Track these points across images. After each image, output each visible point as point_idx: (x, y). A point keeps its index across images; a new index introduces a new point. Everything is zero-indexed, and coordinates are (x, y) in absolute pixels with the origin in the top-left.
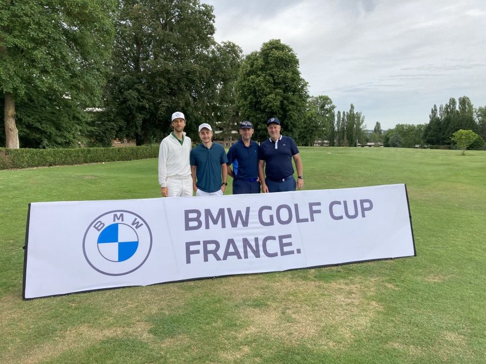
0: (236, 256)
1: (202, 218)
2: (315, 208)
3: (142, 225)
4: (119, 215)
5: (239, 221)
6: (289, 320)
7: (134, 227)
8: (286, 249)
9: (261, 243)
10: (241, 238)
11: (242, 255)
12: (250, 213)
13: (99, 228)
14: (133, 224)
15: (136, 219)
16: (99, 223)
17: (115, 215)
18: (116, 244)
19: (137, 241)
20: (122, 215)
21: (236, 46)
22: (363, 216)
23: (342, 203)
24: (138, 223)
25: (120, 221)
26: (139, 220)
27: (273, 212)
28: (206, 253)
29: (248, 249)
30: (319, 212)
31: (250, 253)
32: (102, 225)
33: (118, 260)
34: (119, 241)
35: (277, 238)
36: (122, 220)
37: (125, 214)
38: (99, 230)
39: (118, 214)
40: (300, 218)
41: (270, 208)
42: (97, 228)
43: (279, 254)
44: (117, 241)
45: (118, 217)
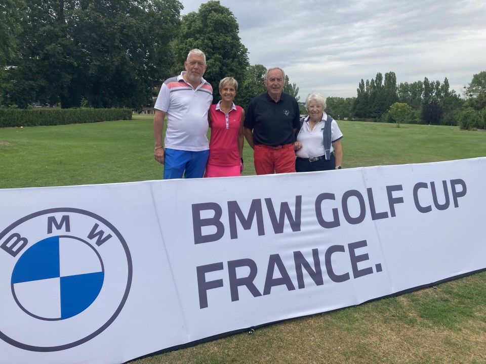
0: (284, 286)
1: (225, 219)
2: (396, 194)
3: (109, 236)
4: (61, 218)
5: (287, 221)
7: (93, 242)
8: (361, 266)
9: (322, 258)
10: (291, 252)
11: (295, 283)
12: (303, 207)
13: (15, 249)
14: (91, 236)
15: (96, 226)
16: (15, 239)
18: (57, 281)
19: (101, 270)
20: (66, 219)
22: (456, 205)
23: (429, 186)
24: (101, 233)
25: (63, 231)
26: (102, 227)
27: (337, 203)
28: (235, 283)
29: (304, 271)
30: (400, 200)
31: (308, 280)
32: (21, 242)
33: (60, 317)
35: (346, 248)
36: (68, 229)
37: (72, 215)
38: (14, 254)
39: (59, 216)
40: (377, 212)
41: (331, 196)
42: (9, 251)
43: (351, 275)
45: (59, 223)
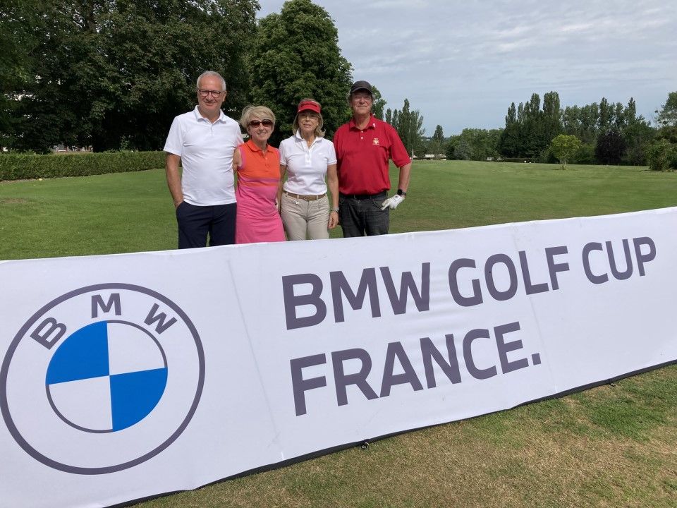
1: (327, 296)
2: (558, 259)
4: (108, 297)
5: (410, 297)
8: (512, 356)
9: (459, 347)
10: (416, 339)
11: (423, 380)
12: (432, 278)
13: (49, 339)
14: (149, 320)
15: (156, 307)
16: (50, 325)
17: (97, 300)
18: (105, 380)
19: (163, 367)
20: (115, 298)
22: (642, 273)
23: (604, 246)
24: (163, 316)
25: (111, 315)
26: (163, 308)
27: (479, 273)
28: (342, 381)
29: (435, 364)
30: (565, 267)
31: (440, 375)
32: (58, 330)
34: (113, 372)
35: (492, 333)
37: (123, 293)
38: (49, 346)
39: (106, 295)
40: (534, 282)
41: (470, 263)
42: (42, 341)
43: (499, 369)
45: (106, 303)
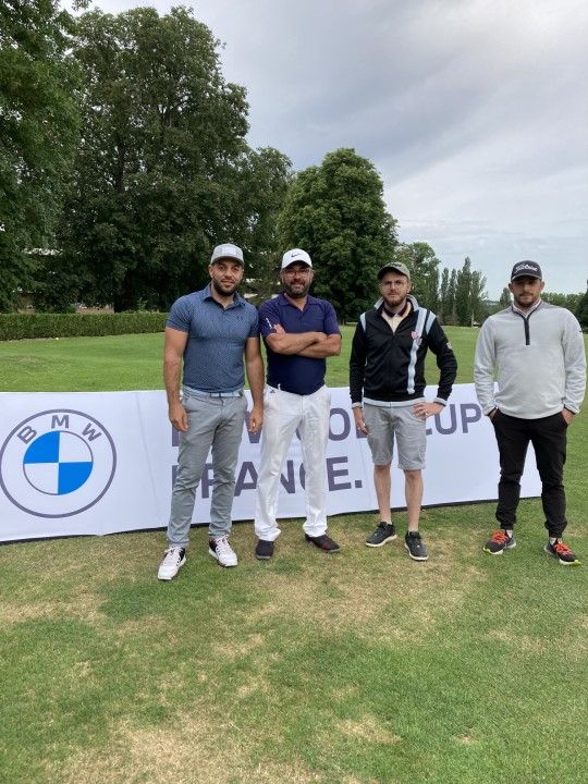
0: (252, 491)
3: (100, 434)
4: (62, 417)
6: (333, 593)
7: (86, 437)
8: (338, 480)
9: (297, 470)
13: (27, 438)
14: (85, 433)
15: (90, 425)
16: (28, 430)
18: (56, 466)
19: (90, 461)
20: (66, 418)
21: (282, 156)
22: (465, 430)
24: (93, 431)
25: (63, 428)
26: (94, 426)
32: (32, 433)
33: (56, 492)
34: (61, 461)
36: (67, 427)
37: (71, 415)
38: (26, 442)
39: (60, 416)
42: (23, 439)
44: (56, 461)
45: (60, 421)
